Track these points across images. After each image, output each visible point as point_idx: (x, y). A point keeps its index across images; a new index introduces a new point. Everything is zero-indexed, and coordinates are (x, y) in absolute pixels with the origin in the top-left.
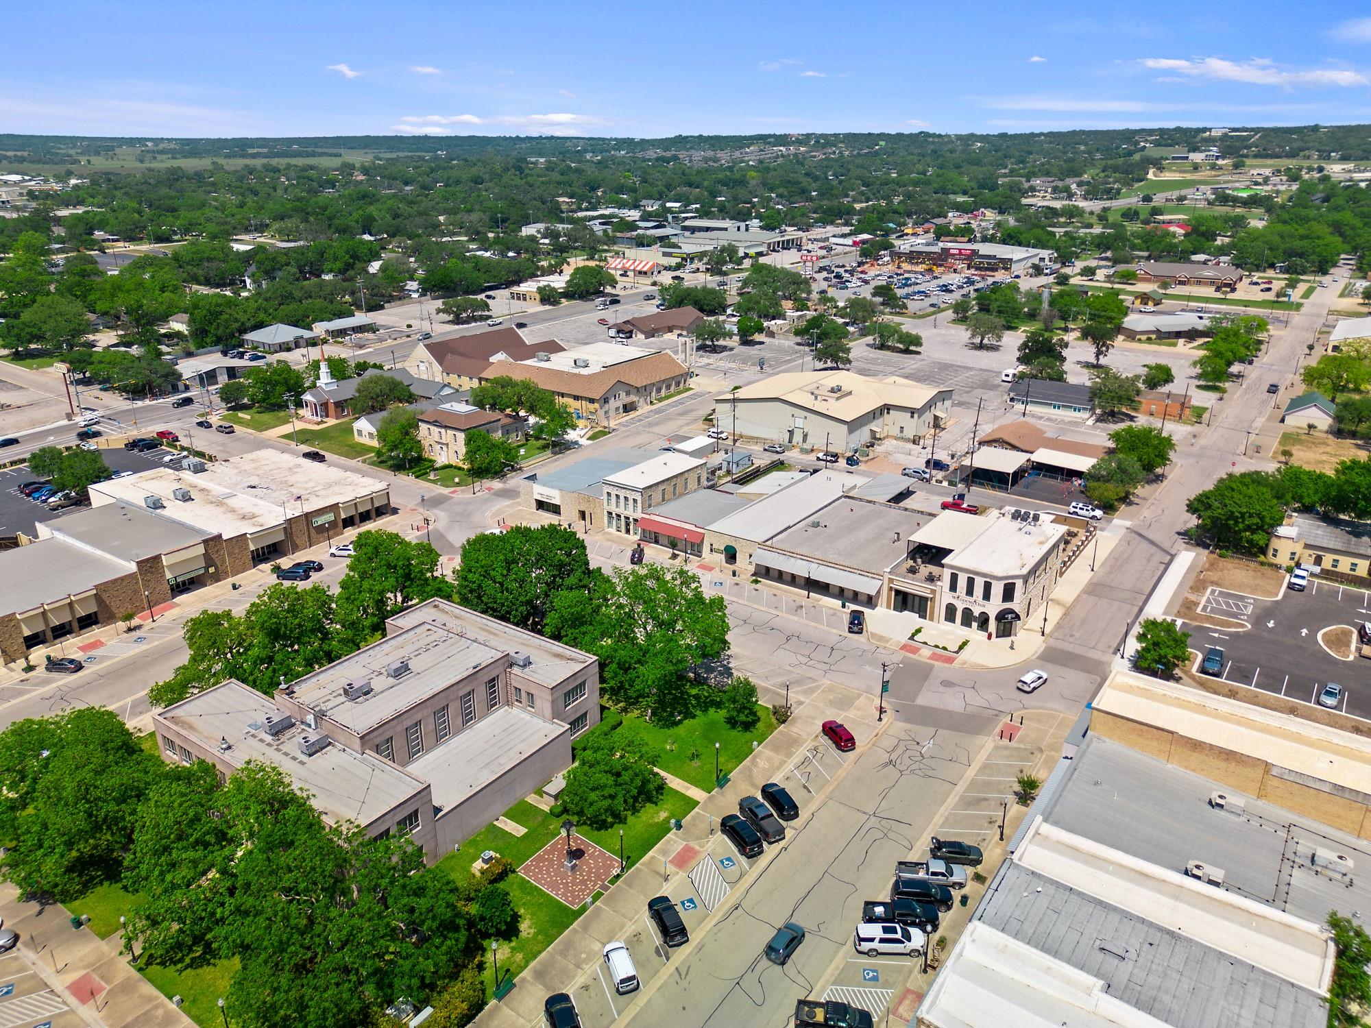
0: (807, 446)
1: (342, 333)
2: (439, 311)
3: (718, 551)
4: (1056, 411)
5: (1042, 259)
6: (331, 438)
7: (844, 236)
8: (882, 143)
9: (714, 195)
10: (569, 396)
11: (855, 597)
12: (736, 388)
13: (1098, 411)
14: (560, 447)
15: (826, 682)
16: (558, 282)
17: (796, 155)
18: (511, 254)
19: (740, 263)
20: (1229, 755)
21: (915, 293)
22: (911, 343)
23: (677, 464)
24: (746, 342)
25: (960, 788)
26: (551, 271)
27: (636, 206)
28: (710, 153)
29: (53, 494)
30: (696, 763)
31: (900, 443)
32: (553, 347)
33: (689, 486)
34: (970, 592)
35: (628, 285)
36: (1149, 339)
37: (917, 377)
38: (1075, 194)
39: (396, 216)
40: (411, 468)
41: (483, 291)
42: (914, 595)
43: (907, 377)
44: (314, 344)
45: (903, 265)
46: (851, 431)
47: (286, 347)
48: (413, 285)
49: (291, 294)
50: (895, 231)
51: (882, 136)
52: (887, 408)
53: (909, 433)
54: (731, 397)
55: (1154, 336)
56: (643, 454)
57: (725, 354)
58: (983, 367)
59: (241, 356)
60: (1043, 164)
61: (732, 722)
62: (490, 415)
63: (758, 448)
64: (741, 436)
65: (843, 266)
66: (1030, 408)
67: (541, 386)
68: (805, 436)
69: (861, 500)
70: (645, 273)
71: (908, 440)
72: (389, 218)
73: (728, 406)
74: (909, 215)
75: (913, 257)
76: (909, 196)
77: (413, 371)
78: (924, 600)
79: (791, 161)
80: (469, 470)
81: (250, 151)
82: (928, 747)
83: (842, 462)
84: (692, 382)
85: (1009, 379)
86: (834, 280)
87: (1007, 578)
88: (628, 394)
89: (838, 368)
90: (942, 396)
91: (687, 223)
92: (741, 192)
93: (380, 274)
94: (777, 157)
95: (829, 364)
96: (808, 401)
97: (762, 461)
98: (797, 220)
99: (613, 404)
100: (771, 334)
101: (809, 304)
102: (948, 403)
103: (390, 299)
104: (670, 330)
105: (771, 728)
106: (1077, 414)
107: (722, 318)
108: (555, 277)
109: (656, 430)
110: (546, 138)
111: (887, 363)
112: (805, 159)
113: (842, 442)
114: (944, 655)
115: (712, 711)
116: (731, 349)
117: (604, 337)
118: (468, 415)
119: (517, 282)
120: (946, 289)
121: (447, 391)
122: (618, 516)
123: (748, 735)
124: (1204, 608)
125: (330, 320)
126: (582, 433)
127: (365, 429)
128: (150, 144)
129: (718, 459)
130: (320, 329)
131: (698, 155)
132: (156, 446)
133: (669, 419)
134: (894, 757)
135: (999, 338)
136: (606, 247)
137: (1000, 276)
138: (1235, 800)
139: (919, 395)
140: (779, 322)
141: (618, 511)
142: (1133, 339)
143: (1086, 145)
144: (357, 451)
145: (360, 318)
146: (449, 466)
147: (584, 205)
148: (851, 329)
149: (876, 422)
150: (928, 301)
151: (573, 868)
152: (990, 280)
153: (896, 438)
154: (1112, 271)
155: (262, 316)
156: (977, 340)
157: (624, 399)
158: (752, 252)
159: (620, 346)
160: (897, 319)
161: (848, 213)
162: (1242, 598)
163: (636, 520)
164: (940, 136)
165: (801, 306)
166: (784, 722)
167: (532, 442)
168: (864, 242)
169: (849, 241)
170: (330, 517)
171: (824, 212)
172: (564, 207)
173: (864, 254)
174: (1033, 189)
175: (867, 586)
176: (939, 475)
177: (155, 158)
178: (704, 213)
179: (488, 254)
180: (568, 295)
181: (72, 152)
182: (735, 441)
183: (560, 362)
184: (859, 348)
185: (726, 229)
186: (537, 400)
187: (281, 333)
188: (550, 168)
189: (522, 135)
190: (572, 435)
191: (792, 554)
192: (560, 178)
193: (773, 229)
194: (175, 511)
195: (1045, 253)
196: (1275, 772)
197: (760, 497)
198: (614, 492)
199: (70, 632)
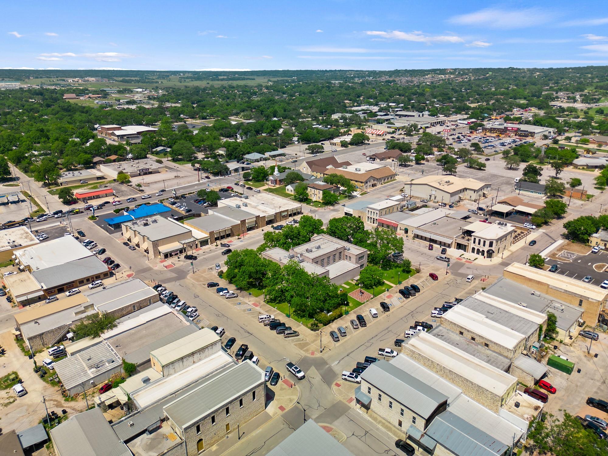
0: (436, 201)
1: (274, 156)
2: (306, 149)
3: (402, 230)
4: (532, 194)
5: (550, 132)
6: (278, 191)
7: (464, 119)
8: (491, 73)
9: (410, 100)
10: (354, 180)
11: (445, 244)
12: (412, 180)
13: (549, 194)
14: (351, 197)
15: (432, 265)
16: (348, 138)
17: (448, 79)
18: (329, 127)
19: (419, 131)
20: (539, 283)
21: (489, 146)
22: (482, 166)
23: (390, 203)
24: (418, 163)
25: (466, 290)
26: (345, 134)
27: (377, 105)
28: (409, 79)
29: (205, 203)
30: (393, 279)
31: (470, 202)
32: (348, 164)
33: (394, 210)
34: (479, 244)
35: (374, 140)
36: (583, 168)
37: (480, 179)
38: (578, 100)
39: (285, 111)
40: (305, 201)
41: (320, 141)
42: (463, 245)
43: (476, 179)
44: (266, 160)
45: (487, 133)
46: (451, 196)
47: (257, 161)
48: (295, 139)
49: (257, 142)
50: (488, 117)
51: (490, 70)
52: (466, 189)
53: (473, 198)
54: (410, 183)
55: (585, 167)
56: (379, 200)
57: (409, 167)
58: (509, 176)
59: (243, 163)
60: (567, 84)
61: (404, 271)
62: (329, 186)
63: (419, 201)
64: (413, 196)
65: (462, 133)
66: (521, 192)
67: (346, 177)
68: (435, 198)
69: (451, 218)
70: (380, 135)
71: (473, 201)
72: (283, 111)
73: (409, 186)
74: (495, 110)
75: (492, 130)
76: (497, 100)
77: (302, 170)
78: (466, 246)
79: (446, 82)
80: (323, 203)
81: (220, 77)
82: (459, 281)
83: (448, 207)
84: (396, 177)
85: (517, 181)
86: (456, 139)
87: (490, 240)
88: (374, 180)
89: (451, 175)
90: (487, 186)
91: (398, 113)
92: (422, 99)
93: (283, 134)
94: (440, 80)
95: (448, 173)
96: (437, 185)
97: (419, 204)
98: (445, 112)
99: (369, 184)
100: (428, 161)
101: (444, 149)
102: (489, 189)
103: (288, 144)
104: (389, 158)
105: (414, 274)
106: (539, 195)
107: (409, 154)
108: (346, 137)
109: (383, 193)
110: (338, 71)
111: (471, 174)
112: (452, 81)
113: (447, 199)
114: (469, 261)
115: (397, 268)
116: (412, 166)
117: (365, 160)
118: (323, 185)
119: (332, 139)
120: (503, 144)
121: (313, 178)
122: (371, 218)
123: (408, 274)
124: (559, 256)
125: (271, 152)
126: (358, 193)
127: (290, 189)
128: (182, 74)
129: (405, 203)
130: (267, 155)
131: (404, 79)
132: (227, 191)
133: (387, 190)
134: (449, 283)
135: (518, 165)
136: (365, 124)
137: (529, 139)
138: (537, 293)
139: (478, 185)
140: (431, 156)
141: (371, 216)
142: (577, 168)
143: (592, 74)
144: (287, 196)
145: (280, 151)
146: (317, 201)
147: (355, 104)
148: (459, 160)
149: (461, 194)
150: (494, 149)
151: (361, 295)
152: (524, 141)
153: (468, 200)
154: (579, 139)
155: (249, 150)
156: (509, 166)
157: (372, 182)
158: (423, 126)
159: (370, 164)
160: (479, 156)
161: (467, 109)
162: (573, 254)
163: (376, 219)
164: (519, 69)
165: (440, 150)
166: (418, 272)
167: (342, 195)
168: (472, 123)
169: (466, 122)
170: (286, 213)
171: (457, 109)
172: (347, 105)
173: (471, 128)
174: (557, 97)
175: (448, 241)
176: (481, 212)
177: (185, 81)
178: (405, 108)
179: (320, 126)
180: (351, 143)
181: (154, 77)
182: (410, 198)
183: (351, 169)
184: (461, 168)
185: (414, 116)
186: (344, 181)
187: (255, 156)
188: (341, 86)
189: (328, 69)
190: (355, 194)
191: (426, 231)
192: (345, 92)
193: (434, 116)
194: (243, 208)
195: (551, 130)
196: (550, 287)
197: (418, 215)
198: (370, 210)
199: (224, 238)
